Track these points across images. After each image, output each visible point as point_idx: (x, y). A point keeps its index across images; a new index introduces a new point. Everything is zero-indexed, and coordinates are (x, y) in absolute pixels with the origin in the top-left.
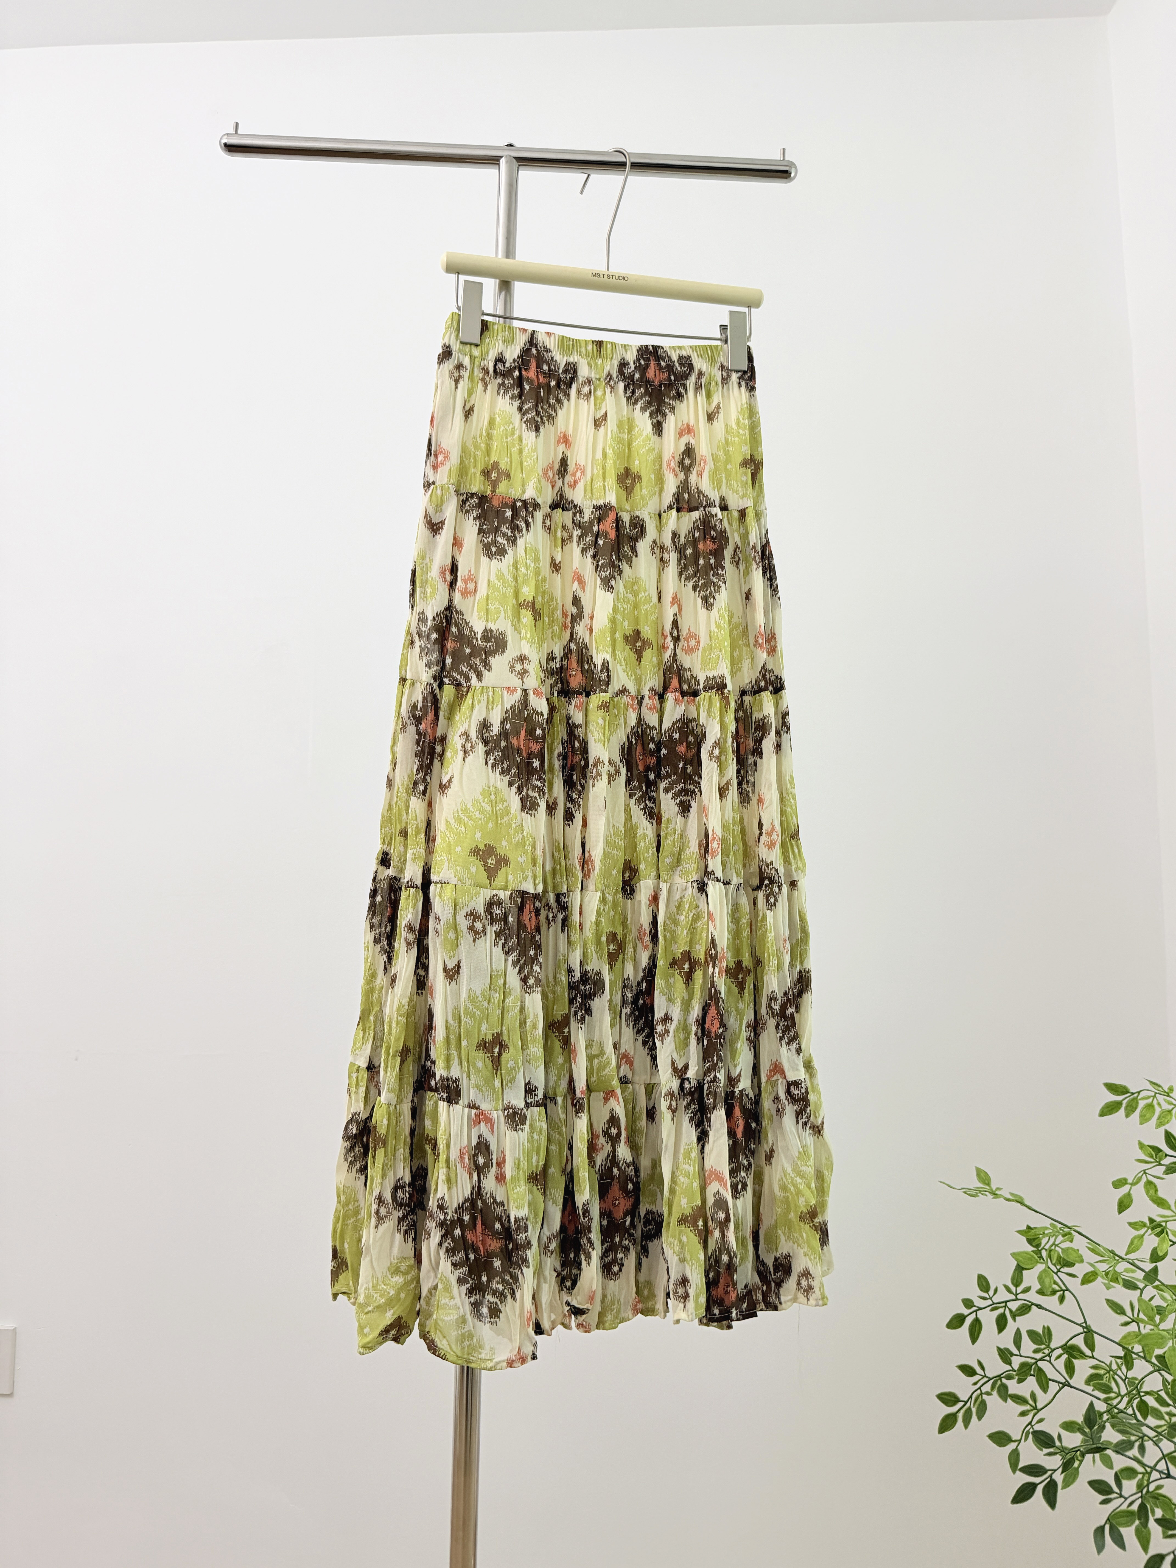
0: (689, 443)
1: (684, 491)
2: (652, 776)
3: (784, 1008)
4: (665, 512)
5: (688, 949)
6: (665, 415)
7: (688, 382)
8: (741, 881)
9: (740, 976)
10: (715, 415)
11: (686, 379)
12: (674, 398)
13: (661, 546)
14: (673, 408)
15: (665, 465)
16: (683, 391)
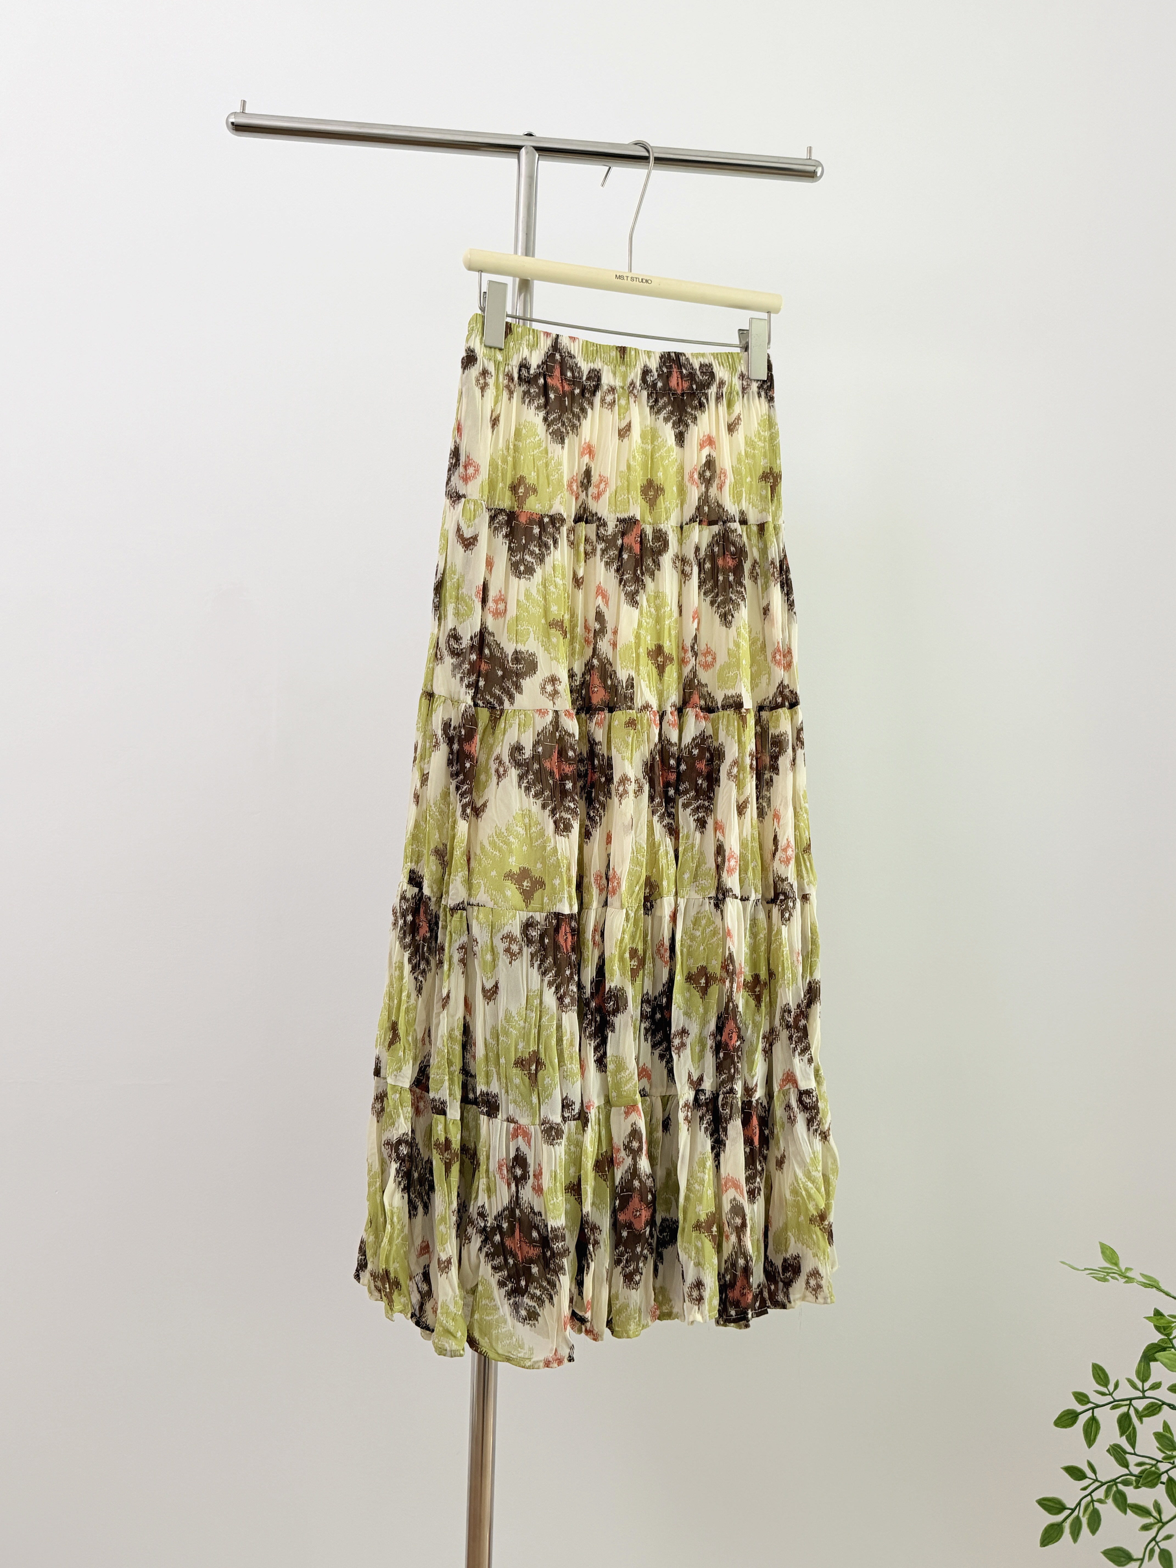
0: (709, 455)
1: (704, 504)
2: (671, 792)
3: (797, 1019)
4: (687, 524)
5: (705, 964)
6: (687, 425)
7: (710, 391)
8: (760, 897)
9: (757, 989)
10: (735, 426)
11: (708, 388)
12: (696, 408)
13: (682, 559)
14: (696, 418)
15: (687, 477)
16: (705, 401)
